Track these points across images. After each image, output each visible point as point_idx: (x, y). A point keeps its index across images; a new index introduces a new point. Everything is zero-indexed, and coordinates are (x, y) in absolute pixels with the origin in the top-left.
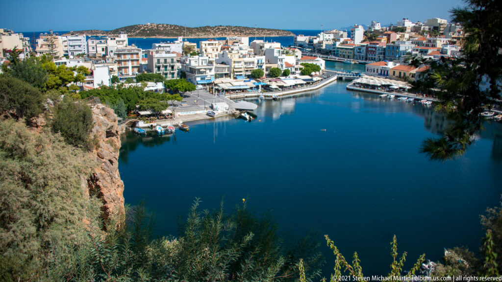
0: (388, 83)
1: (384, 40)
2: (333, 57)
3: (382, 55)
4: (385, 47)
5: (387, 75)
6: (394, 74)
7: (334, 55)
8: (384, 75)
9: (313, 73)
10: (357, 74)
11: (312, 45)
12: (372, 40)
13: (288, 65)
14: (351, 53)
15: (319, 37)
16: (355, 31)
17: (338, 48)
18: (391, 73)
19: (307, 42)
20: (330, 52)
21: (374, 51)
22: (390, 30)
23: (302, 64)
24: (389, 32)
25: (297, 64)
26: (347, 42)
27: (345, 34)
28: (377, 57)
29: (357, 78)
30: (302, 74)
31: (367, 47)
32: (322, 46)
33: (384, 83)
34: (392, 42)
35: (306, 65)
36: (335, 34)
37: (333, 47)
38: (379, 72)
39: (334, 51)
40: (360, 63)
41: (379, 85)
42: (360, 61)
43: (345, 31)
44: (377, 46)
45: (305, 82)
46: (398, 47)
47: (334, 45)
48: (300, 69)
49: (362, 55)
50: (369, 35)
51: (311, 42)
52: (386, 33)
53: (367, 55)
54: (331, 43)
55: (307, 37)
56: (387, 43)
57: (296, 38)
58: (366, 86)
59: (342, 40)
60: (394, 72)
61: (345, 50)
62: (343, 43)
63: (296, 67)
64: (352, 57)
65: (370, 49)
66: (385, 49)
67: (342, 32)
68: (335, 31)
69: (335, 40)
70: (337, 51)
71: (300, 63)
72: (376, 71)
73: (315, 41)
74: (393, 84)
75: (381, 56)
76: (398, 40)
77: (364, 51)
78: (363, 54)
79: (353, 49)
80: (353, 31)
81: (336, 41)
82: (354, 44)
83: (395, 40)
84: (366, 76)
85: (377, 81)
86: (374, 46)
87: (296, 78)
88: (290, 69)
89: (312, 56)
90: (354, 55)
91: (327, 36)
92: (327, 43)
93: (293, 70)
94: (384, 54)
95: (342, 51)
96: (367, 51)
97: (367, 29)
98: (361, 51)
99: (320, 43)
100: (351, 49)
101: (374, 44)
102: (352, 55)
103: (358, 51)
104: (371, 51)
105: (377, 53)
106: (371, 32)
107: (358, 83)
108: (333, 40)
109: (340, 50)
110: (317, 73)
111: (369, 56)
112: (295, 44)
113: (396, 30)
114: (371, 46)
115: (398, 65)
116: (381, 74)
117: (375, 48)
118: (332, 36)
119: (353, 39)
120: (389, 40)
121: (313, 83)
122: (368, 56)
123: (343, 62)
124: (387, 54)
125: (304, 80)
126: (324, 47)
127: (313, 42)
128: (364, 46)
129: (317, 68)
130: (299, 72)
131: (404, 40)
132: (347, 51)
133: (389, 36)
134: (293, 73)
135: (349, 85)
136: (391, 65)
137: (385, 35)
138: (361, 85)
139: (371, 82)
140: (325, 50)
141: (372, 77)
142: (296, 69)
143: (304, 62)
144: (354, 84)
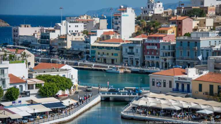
0: (193, 105)
1: (172, 30)
2: (87, 62)
3: (171, 57)
4: (173, 43)
5: (189, 90)
6: (200, 90)
7: (88, 58)
8: (183, 90)
9: (60, 93)
10: (135, 92)
11: (48, 43)
12: (151, 31)
13: (14, 79)
14: (117, 55)
15: (59, 28)
16: (120, 17)
17: (94, 47)
18: (194, 88)
19: (38, 36)
20: (81, 53)
21: (156, 51)
22: (179, 13)
23: (39, 77)
24: (179, 18)
25: (30, 77)
26: (108, 37)
27: (104, 23)
28: (161, 60)
29: (138, 99)
30: (42, 94)
31: (144, 45)
32: (66, 44)
33: (186, 106)
34: (186, 35)
35: (48, 79)
36: (86, 23)
37: (85, 45)
38: (174, 86)
39: (88, 53)
40: (133, 72)
41: (178, 108)
42: (134, 68)
43: (102, 18)
44: (161, 41)
45: (49, 109)
46: (197, 43)
47: (87, 41)
48: (38, 86)
49: (135, 57)
50: (145, 23)
51: (45, 37)
52: (173, 18)
53: (144, 57)
54: (82, 38)
55: (38, 29)
56: (177, 36)
57: (17, 31)
58: (155, 111)
59: (100, 33)
60: (200, 86)
61: (106, 51)
62: (102, 39)
63: (29, 82)
64: (119, 61)
65: (148, 47)
66: (174, 46)
67: (97, 20)
68: (85, 17)
69: (88, 34)
70: (94, 52)
71: (35, 75)
72: (168, 85)
73: (53, 36)
74: (203, 107)
75: (169, 59)
76: (195, 30)
77: (139, 51)
78: (138, 56)
79: (120, 49)
80: (118, 17)
81: (89, 36)
82: (120, 40)
83: (190, 31)
84: (152, 94)
85: (173, 103)
86: (154, 41)
87: (32, 103)
88: (18, 86)
89: (49, 61)
90: (122, 58)
91: (73, 27)
92: (74, 38)
93: (25, 89)
94: (174, 54)
95: (101, 51)
96: (144, 50)
97: (141, 14)
98: (134, 50)
99: (62, 39)
100: (116, 48)
101: (155, 38)
102: (118, 58)
103: (129, 50)
104: (152, 50)
105: (161, 54)
106: (147, 18)
107: (141, 107)
108: (84, 32)
109: (97, 50)
110: (67, 92)
111: (148, 59)
112: (15, 42)
113: (191, 13)
114: (151, 41)
115: (205, 73)
116: (177, 90)
117: (158, 45)
118: (81, 27)
119: (118, 30)
120: (179, 30)
121: (62, 109)
122: (146, 59)
123: (105, 70)
124: (178, 55)
125: (47, 105)
126: (69, 46)
127: (48, 37)
128: (138, 42)
129: (66, 84)
130: (35, 91)
131: (206, 30)
132: (110, 52)
133: (179, 24)
134: (25, 94)
135: (125, 111)
136: (192, 74)
137: (173, 22)
138: (146, 109)
139: (164, 105)
140: (72, 50)
141: (163, 96)
142: (30, 87)
143: (42, 74)
144: (134, 108)
